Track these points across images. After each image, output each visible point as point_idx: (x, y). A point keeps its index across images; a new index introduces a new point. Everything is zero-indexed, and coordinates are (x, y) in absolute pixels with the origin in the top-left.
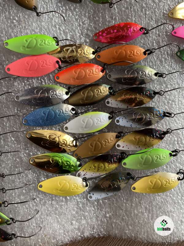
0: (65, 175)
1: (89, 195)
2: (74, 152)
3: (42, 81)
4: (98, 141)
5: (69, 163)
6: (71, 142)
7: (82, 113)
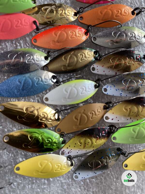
0: (46, 154)
1: (75, 175)
2: (56, 126)
3: (17, 45)
4: (84, 113)
5: (50, 140)
6: (52, 116)
7: (64, 82)
